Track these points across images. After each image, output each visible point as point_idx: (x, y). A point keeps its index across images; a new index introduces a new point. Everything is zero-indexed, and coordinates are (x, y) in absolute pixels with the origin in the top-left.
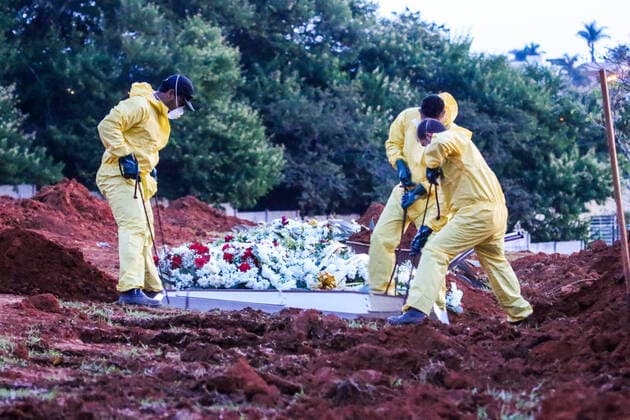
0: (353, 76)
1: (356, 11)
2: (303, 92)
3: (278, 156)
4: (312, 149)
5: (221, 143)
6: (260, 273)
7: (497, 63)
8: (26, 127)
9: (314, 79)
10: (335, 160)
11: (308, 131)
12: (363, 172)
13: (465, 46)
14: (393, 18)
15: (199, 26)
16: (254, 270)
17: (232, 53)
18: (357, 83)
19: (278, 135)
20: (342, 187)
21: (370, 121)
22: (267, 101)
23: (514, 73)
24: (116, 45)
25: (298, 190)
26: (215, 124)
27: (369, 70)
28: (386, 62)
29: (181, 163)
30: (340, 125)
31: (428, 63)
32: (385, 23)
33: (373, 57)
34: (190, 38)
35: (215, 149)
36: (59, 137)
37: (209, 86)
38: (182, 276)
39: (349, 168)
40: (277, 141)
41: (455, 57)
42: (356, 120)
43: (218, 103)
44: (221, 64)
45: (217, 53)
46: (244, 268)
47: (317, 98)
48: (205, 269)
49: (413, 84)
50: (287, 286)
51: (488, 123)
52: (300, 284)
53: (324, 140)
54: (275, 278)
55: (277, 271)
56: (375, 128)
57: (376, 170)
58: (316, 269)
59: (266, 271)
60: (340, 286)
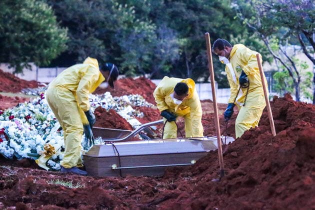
3: (64, 35)
4: (85, 30)
5: (29, 26)
6: (8, 144)
10: (99, 38)
11: (82, 19)
12: (116, 45)
16: (5, 142)
19: (64, 21)
21: (121, 14)
26: (25, 14)
29: (4, 38)
35: (25, 29)
40: (63, 25)
42: (112, 13)
43: (27, 1)
50: (25, 153)
51: (193, 16)
52: (34, 151)
53: (93, 25)
54: (18, 147)
55: (19, 143)
56: (124, 18)
57: (123, 44)
58: (43, 142)
59: (13, 143)
60: (57, 153)
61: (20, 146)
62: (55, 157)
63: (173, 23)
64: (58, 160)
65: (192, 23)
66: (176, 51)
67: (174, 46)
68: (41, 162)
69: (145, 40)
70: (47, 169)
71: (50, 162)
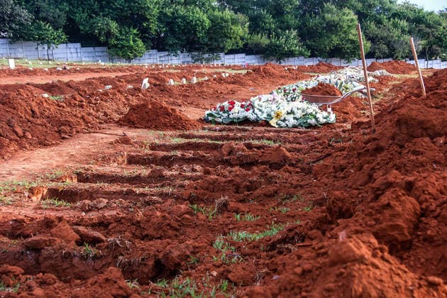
0: (390, 20)
1: (391, 2)
2: (376, 26)
3: (369, 44)
4: (379, 41)
5: (353, 42)
6: (253, 112)
7: (431, 13)
8: (300, 41)
9: (379, 22)
10: (385, 44)
11: (377, 37)
12: (392, 46)
13: (422, 9)
14: (401, 3)
15: (346, 10)
16: (251, 111)
17: (355, 17)
18: (391, 22)
19: (368, 38)
20: (387, 51)
21: (395, 33)
22: (366, 29)
23: (436, 15)
24: (324, 18)
25: (374, 53)
26: (351, 37)
27: (394, 19)
28: (399, 16)
29: (342, 48)
30: (386, 35)
31: (411, 16)
32: (399, 5)
33: (396, 15)
34: (344, 14)
35: (352, 43)
36: (309, 43)
37: (349, 26)
38: (223, 114)
39: (388, 46)
40: (368, 40)
41: (419, 13)
42: (390, 32)
43: (352, 31)
44: (352, 20)
45: (351, 17)
46: (247, 110)
47: (380, 28)
48: (233, 111)
49: (407, 21)
50: (263, 116)
51: (429, 30)
52: (269, 115)
53: (382, 39)
54: (259, 113)
55: (260, 110)
56: (396, 34)
57: (396, 46)
58: (276, 109)
59: (256, 111)
60: (284, 116)
61: (260, 113)
62: (282, 118)
63: (419, 35)
64: (284, 120)
65: (428, 34)
66: (421, 46)
67: (420, 44)
68: (273, 122)
69: (406, 43)
70: (277, 126)
71: (279, 122)
